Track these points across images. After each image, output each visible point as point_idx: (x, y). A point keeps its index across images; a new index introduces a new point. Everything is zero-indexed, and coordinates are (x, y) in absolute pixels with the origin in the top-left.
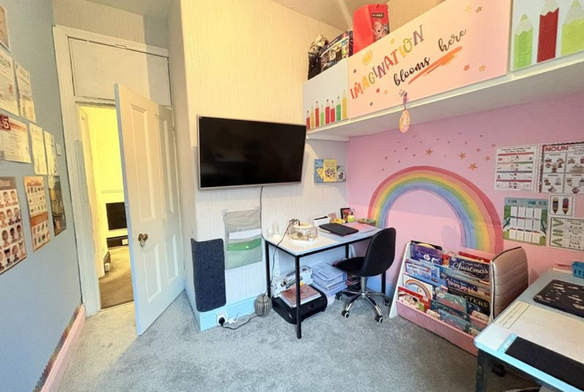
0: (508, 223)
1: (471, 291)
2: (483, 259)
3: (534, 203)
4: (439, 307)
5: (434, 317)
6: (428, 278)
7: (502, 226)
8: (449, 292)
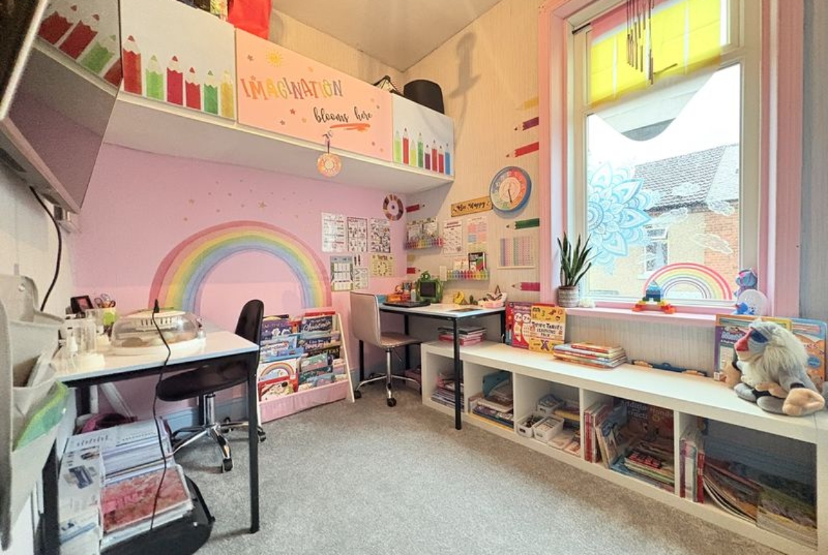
0: (333, 278)
1: (326, 345)
2: (324, 313)
3: (345, 259)
4: (308, 377)
5: (306, 389)
6: (285, 354)
7: (330, 281)
8: (310, 356)
